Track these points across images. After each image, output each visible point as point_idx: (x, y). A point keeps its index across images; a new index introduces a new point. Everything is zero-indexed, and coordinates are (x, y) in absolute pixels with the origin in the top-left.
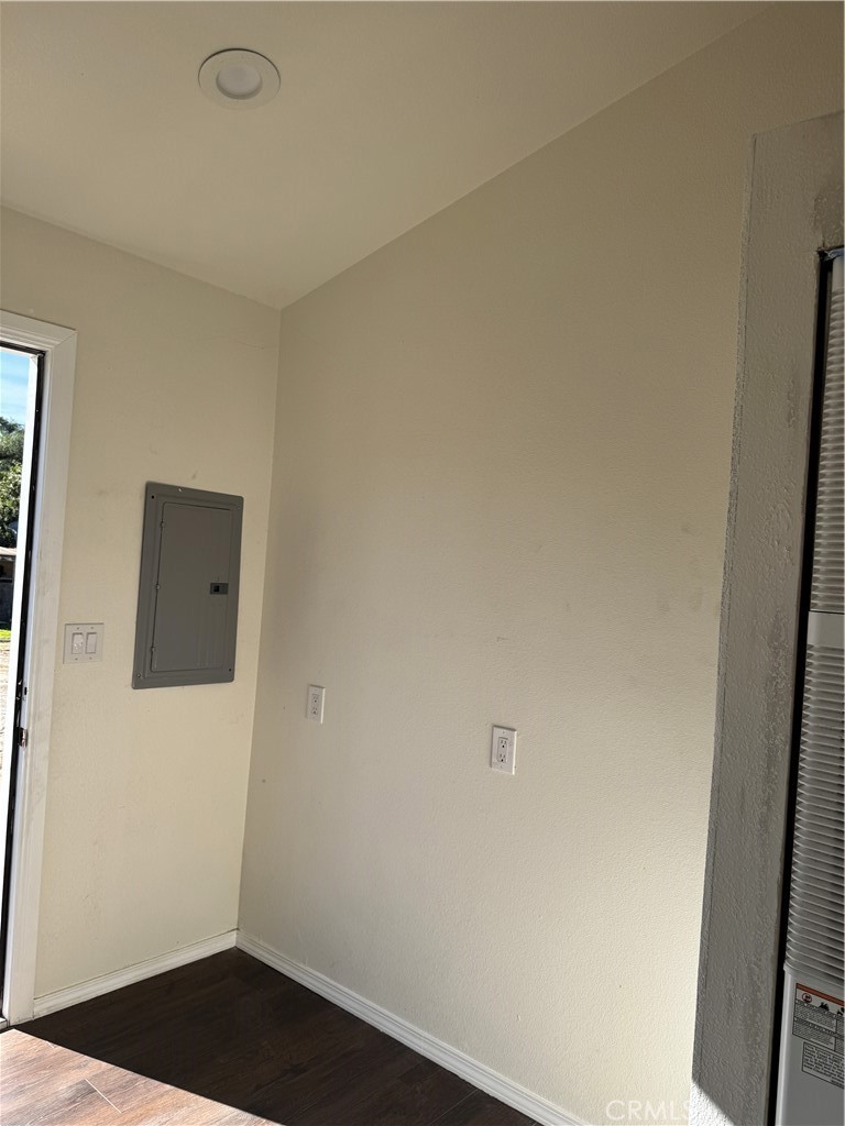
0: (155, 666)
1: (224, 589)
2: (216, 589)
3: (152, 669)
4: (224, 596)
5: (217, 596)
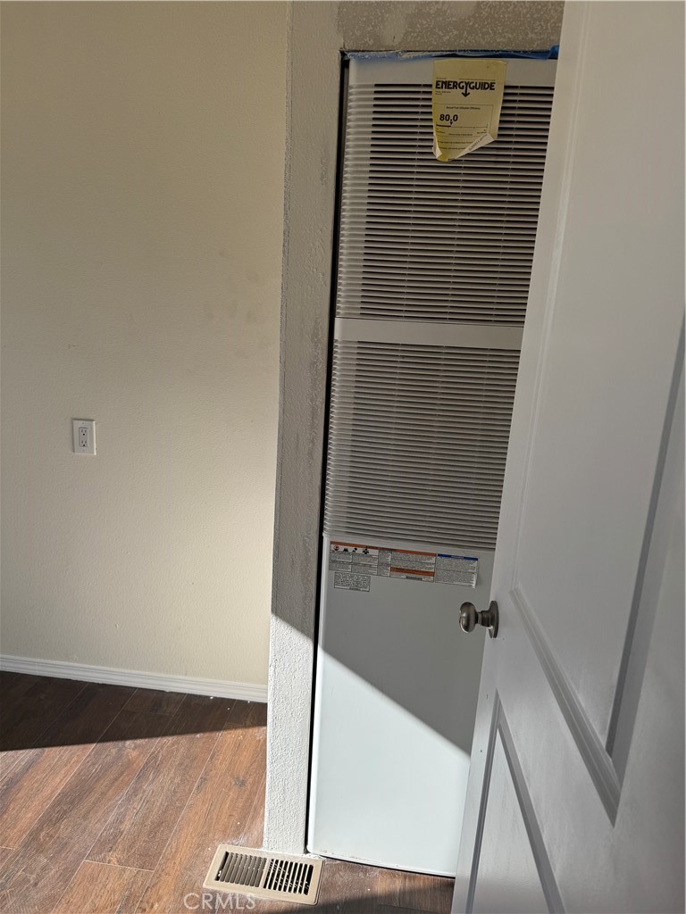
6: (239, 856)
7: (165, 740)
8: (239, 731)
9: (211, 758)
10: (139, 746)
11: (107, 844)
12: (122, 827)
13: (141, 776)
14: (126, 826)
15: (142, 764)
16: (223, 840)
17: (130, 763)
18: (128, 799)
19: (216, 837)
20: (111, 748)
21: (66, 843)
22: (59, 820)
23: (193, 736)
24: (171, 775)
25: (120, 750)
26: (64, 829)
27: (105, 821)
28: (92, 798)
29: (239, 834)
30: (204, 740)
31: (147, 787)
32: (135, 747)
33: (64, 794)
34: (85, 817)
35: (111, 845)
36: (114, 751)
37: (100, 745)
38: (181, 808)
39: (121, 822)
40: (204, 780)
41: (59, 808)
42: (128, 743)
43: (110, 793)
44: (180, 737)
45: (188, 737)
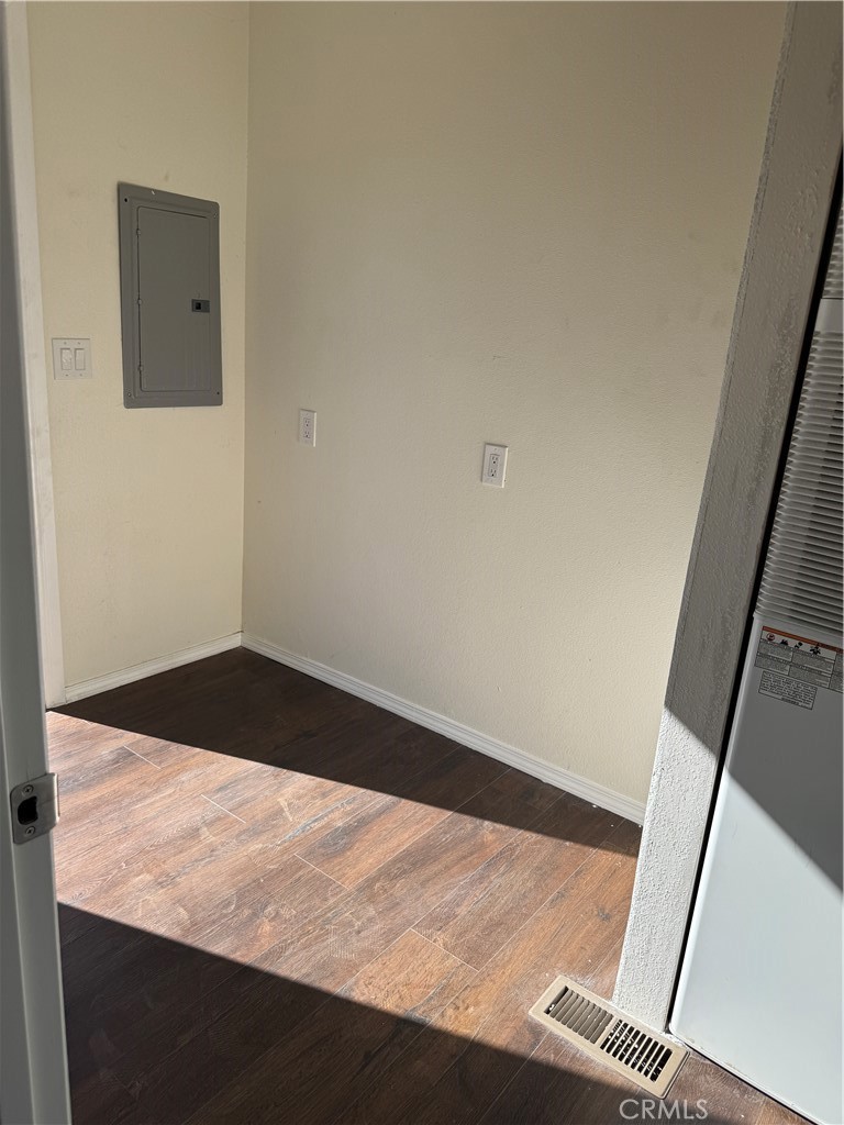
0: (144, 386)
1: (205, 306)
2: (198, 306)
3: (142, 389)
4: (206, 314)
5: (200, 315)
6: (580, 999)
7: (528, 834)
8: (619, 857)
9: (577, 874)
10: (498, 831)
11: (438, 921)
12: (458, 911)
13: (492, 864)
14: (462, 911)
15: (495, 852)
16: (567, 972)
17: (483, 845)
18: (472, 883)
19: (559, 965)
20: (468, 823)
21: (398, 904)
22: (396, 877)
23: (561, 842)
24: (526, 875)
25: (476, 827)
26: (399, 888)
27: (442, 897)
28: (435, 868)
29: (587, 973)
30: (573, 851)
31: (496, 880)
32: (493, 831)
33: (408, 853)
34: (423, 885)
35: (440, 924)
36: (470, 826)
37: (456, 815)
38: (527, 916)
39: (458, 905)
40: (561, 895)
41: (399, 865)
42: (487, 823)
43: (455, 869)
44: (546, 838)
45: (555, 841)
